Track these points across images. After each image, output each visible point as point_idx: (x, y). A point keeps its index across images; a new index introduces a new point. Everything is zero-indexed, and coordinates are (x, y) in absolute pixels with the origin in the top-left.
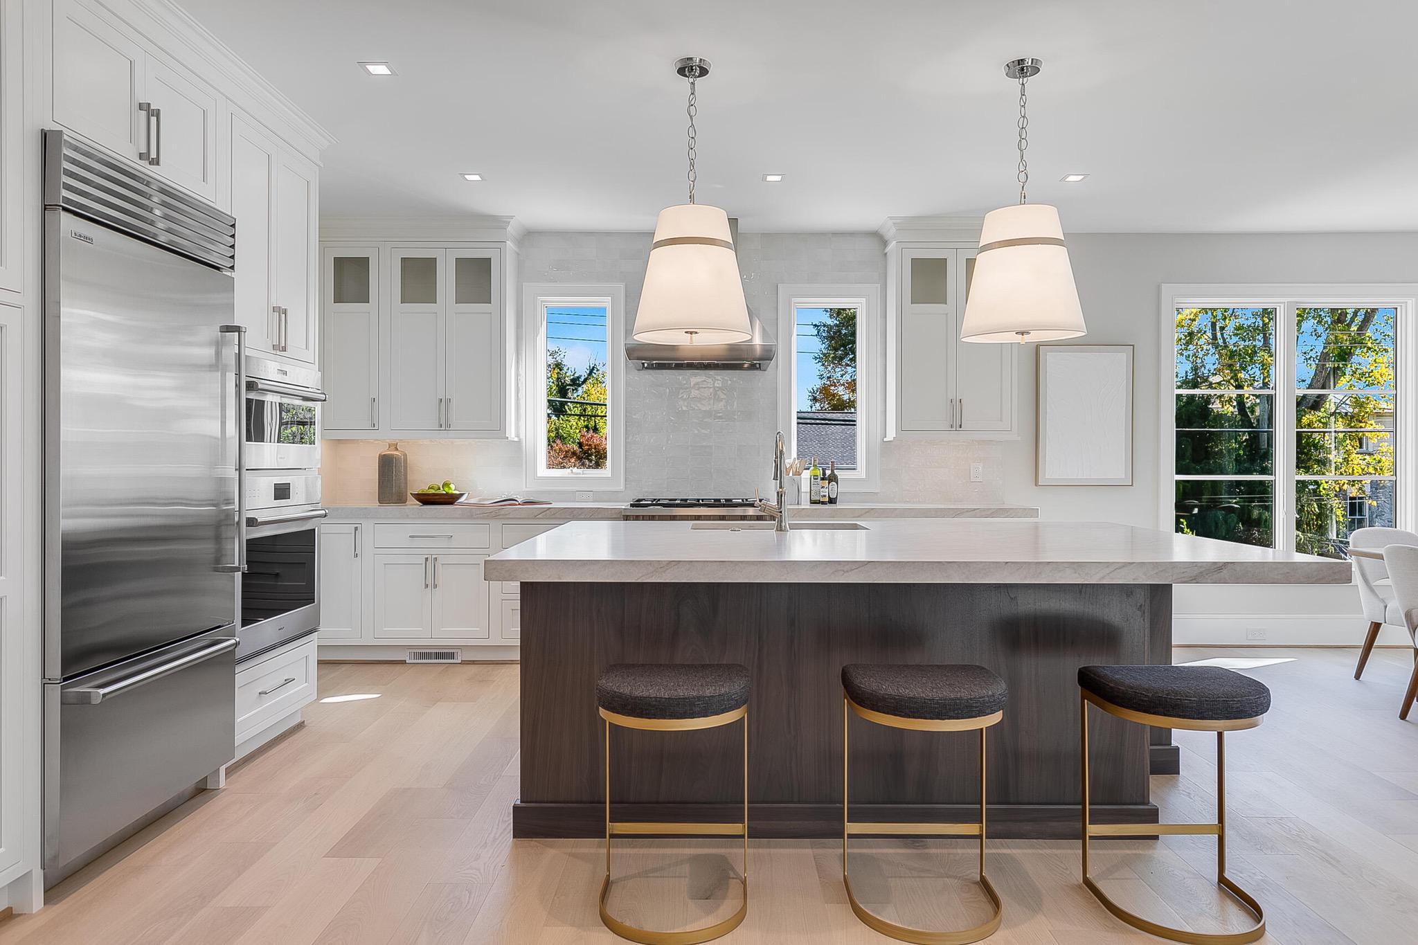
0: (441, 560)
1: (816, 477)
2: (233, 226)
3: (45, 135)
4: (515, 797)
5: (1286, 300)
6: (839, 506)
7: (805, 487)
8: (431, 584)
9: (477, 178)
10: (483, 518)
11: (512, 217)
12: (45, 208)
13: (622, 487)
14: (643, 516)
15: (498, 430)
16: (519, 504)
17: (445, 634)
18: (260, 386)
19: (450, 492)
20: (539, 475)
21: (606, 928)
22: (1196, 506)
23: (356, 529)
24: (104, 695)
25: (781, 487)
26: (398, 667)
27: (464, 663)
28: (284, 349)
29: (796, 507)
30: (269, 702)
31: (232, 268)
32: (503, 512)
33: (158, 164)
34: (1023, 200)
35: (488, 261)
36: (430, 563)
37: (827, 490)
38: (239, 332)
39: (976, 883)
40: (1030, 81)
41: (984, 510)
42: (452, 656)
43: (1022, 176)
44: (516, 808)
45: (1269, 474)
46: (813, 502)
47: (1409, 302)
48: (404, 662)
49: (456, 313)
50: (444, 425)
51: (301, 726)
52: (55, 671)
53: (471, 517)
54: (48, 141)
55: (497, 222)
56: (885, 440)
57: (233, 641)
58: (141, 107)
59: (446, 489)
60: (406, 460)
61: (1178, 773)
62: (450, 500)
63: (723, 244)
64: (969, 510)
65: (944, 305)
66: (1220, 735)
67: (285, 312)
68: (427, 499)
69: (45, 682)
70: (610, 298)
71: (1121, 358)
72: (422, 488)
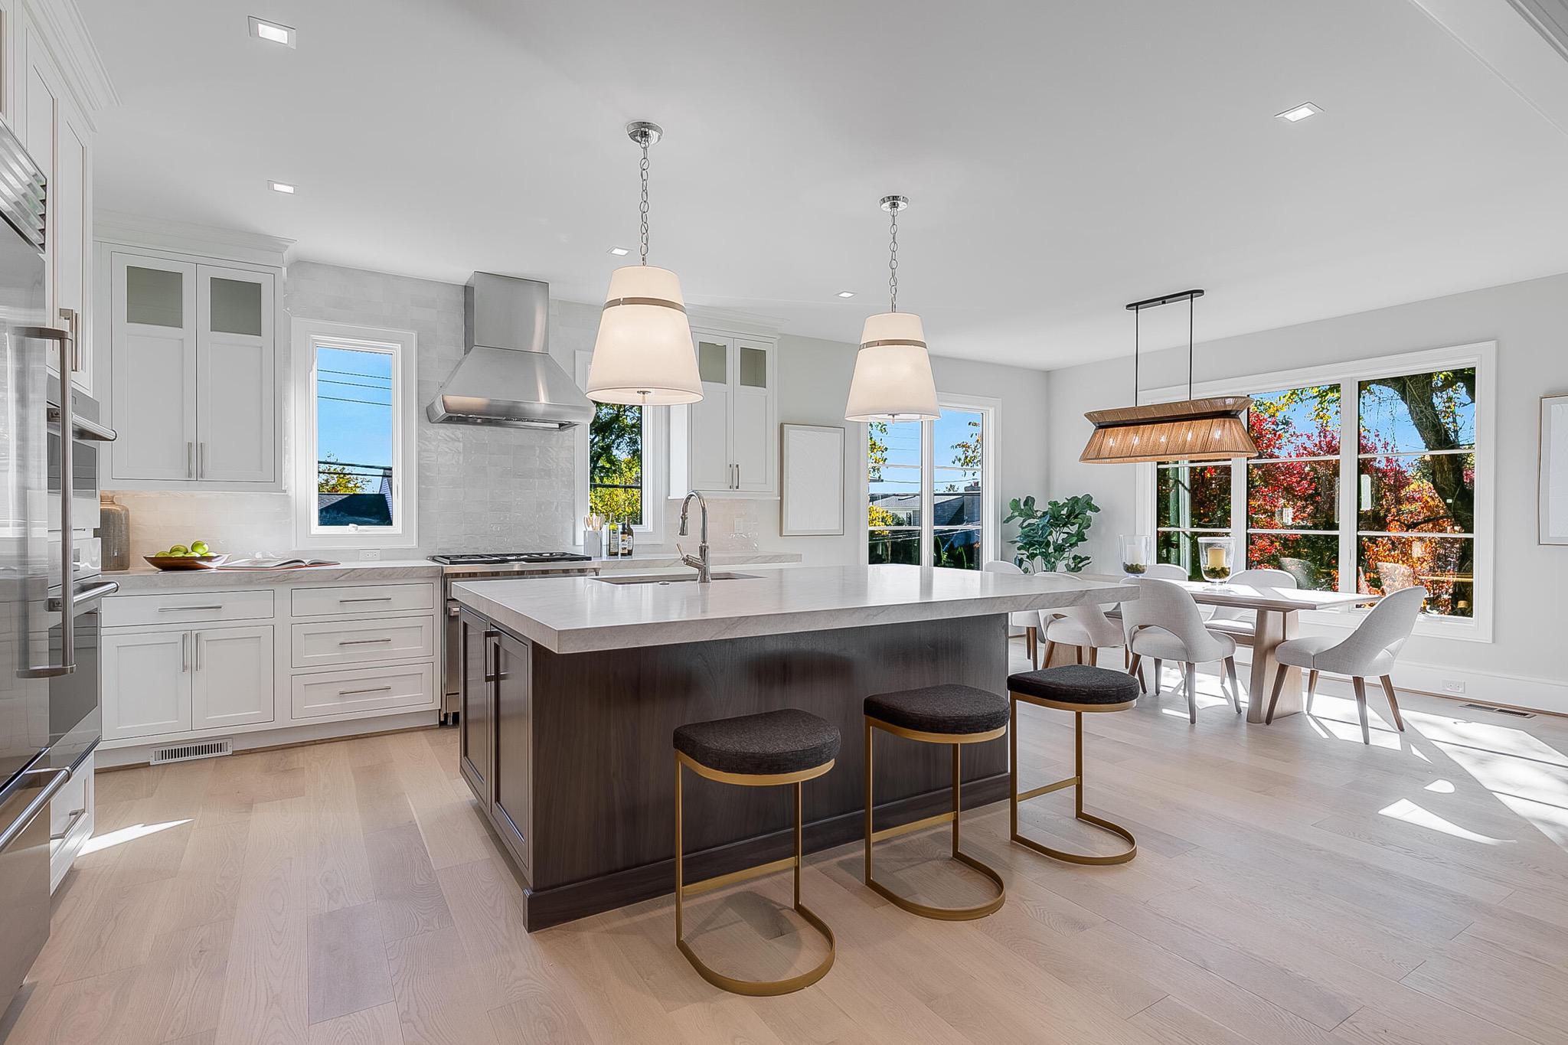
0: (206, 636)
2: (44, 187)
8: (190, 666)
10: (267, 583)
13: (415, 544)
14: (463, 573)
15: (271, 482)
16: (306, 566)
17: (209, 723)
19: (204, 553)
20: (310, 533)
21: (726, 992)
25: (704, 542)
26: (143, 772)
27: (235, 754)
30: (62, 848)
31: (42, 245)
32: (289, 576)
34: (894, 308)
35: (257, 287)
36: (191, 641)
37: (627, 543)
39: (951, 859)
42: (219, 748)
45: (917, 525)
46: (611, 555)
47: (991, 410)
48: (147, 765)
49: (211, 343)
53: (250, 582)
55: (272, 244)
56: (669, 498)
59: (194, 551)
60: (127, 517)
65: (724, 385)
66: (1079, 716)
68: (170, 564)
70: (400, 345)
71: (835, 437)
72: (163, 549)
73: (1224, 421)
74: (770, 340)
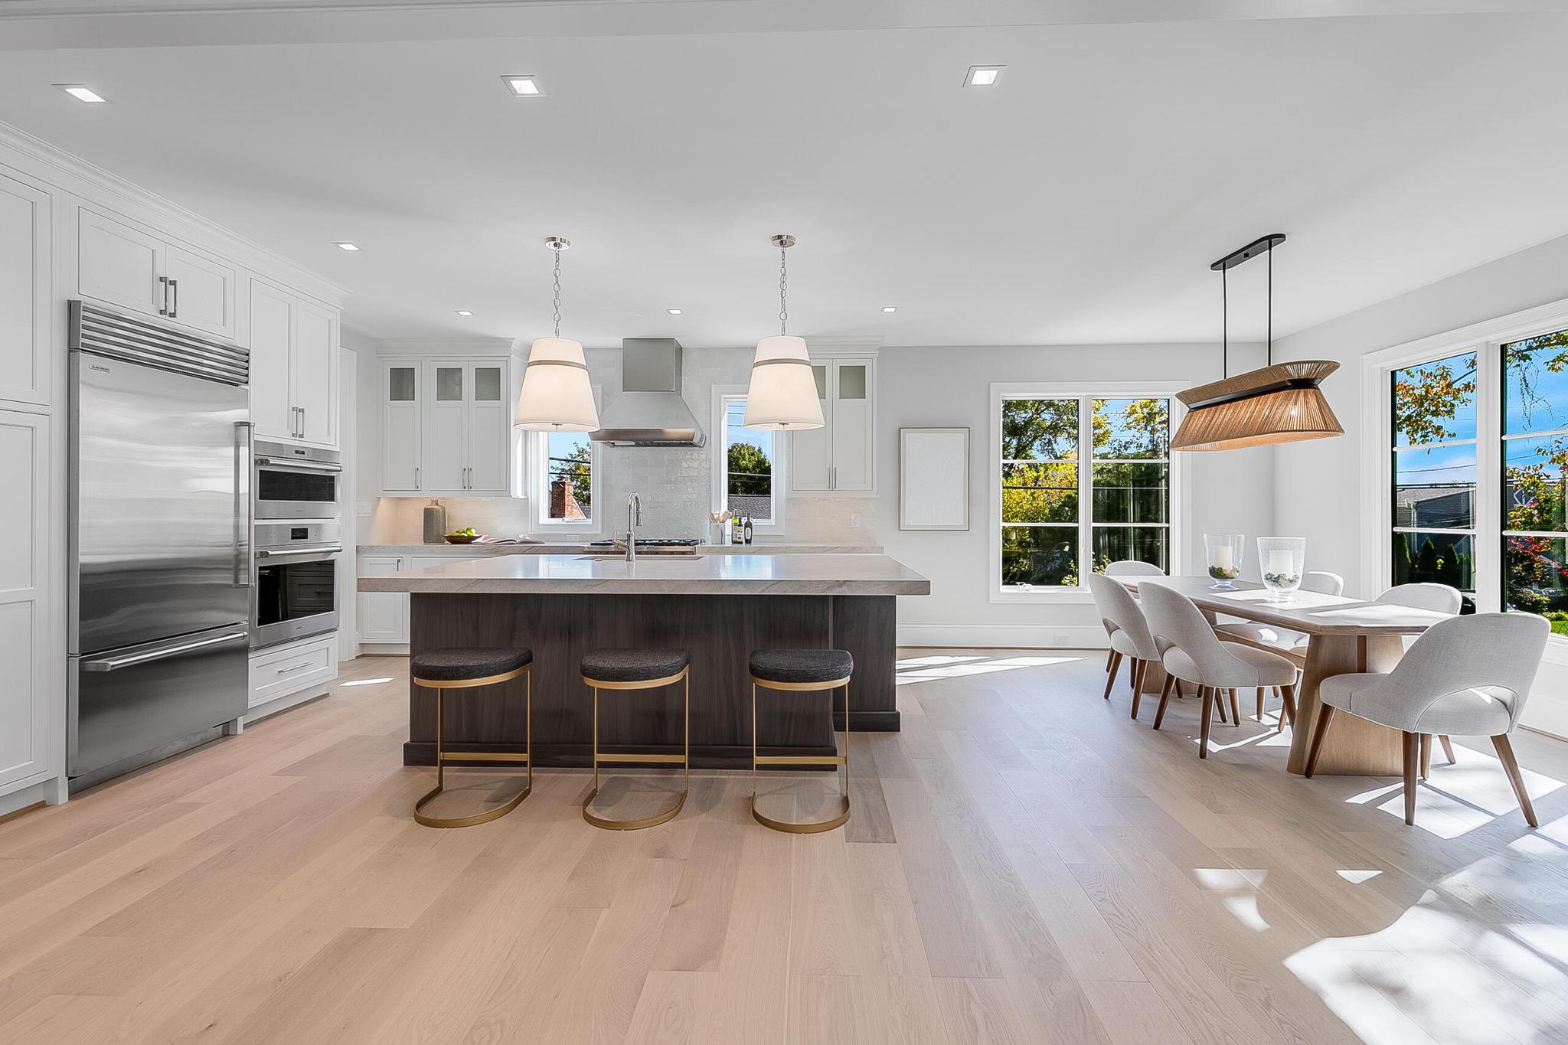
1: (735, 524)
2: (247, 355)
3: (70, 303)
4: (408, 740)
5: (1085, 394)
6: (753, 544)
7: (728, 531)
9: (468, 314)
10: (488, 553)
11: (513, 339)
12: (70, 351)
13: (599, 532)
15: (505, 490)
16: (516, 543)
18: (271, 462)
19: (471, 534)
20: (541, 522)
22: (1067, 544)
23: (399, 561)
24: (113, 666)
28: (302, 436)
29: (720, 546)
30: (286, 679)
31: (247, 383)
32: (501, 549)
33: (175, 317)
35: (498, 370)
37: (742, 535)
38: (249, 426)
40: (788, 250)
41: (845, 548)
43: (783, 315)
44: (406, 745)
45: (1074, 522)
46: (734, 542)
49: (476, 407)
50: (467, 487)
51: (326, 696)
52: (76, 649)
53: (480, 553)
54: (72, 307)
55: (503, 343)
57: (242, 635)
58: (161, 279)
59: (469, 533)
60: (444, 512)
61: (899, 731)
62: (468, 540)
63: (579, 366)
64: (832, 548)
67: (303, 410)
68: (455, 540)
69: (69, 656)
71: (960, 437)
72: (453, 532)
73: (1299, 392)
74: (870, 356)
